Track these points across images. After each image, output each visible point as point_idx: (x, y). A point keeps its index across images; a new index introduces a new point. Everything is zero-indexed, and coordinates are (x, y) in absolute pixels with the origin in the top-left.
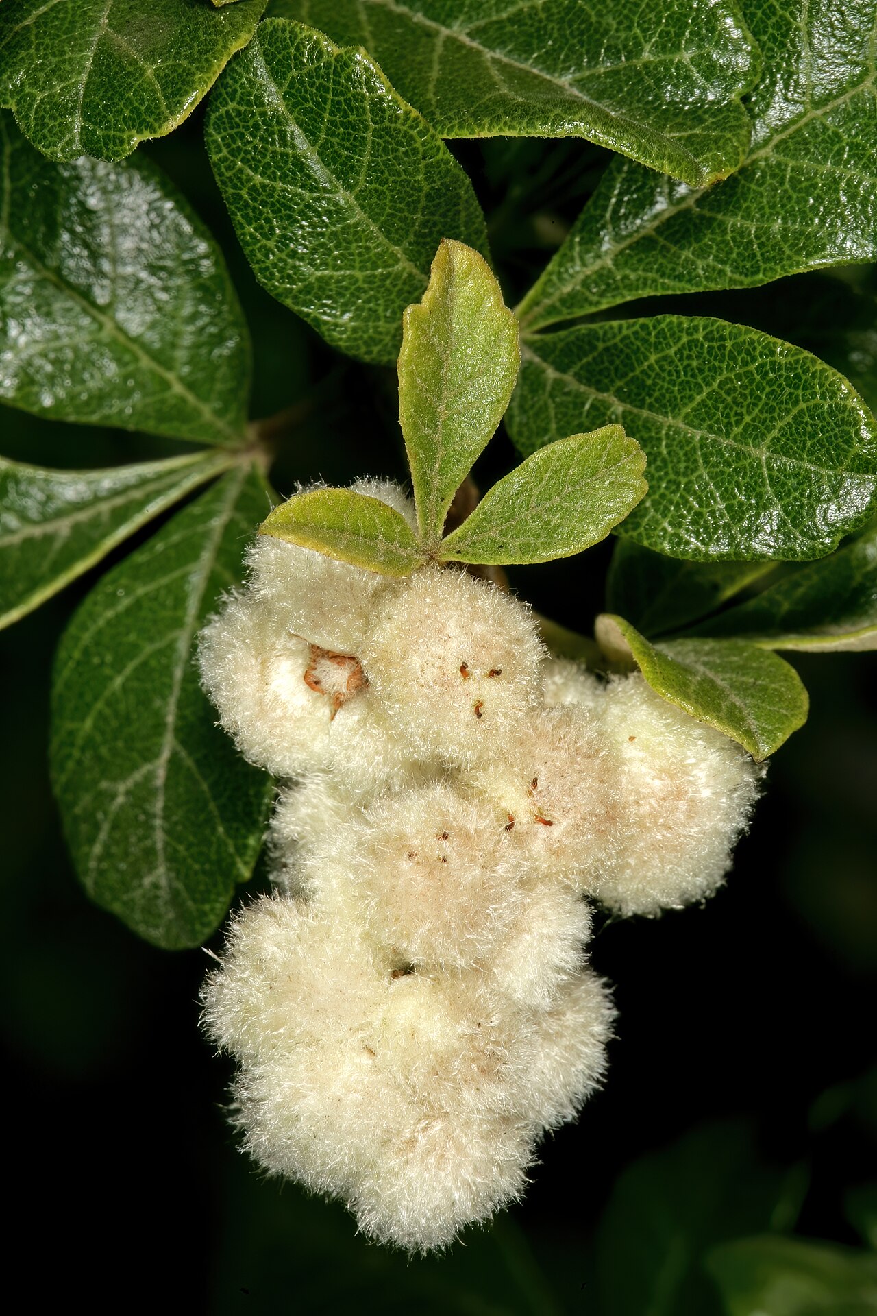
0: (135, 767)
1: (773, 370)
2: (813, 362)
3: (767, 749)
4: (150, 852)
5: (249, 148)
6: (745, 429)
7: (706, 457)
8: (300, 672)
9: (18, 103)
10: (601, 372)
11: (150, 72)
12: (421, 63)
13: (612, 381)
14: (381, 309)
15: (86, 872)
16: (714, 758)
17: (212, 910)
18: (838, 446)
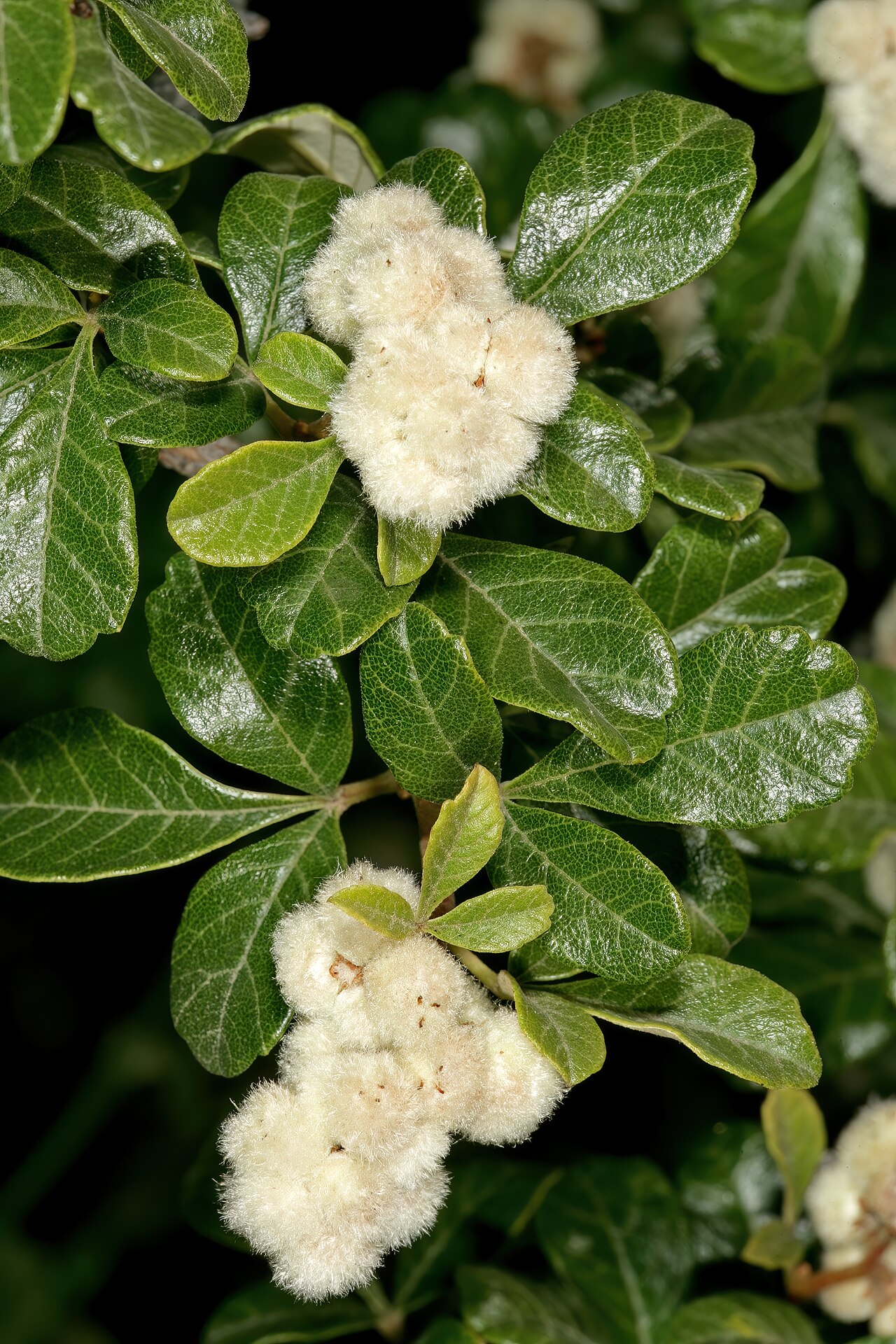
0: (220, 968)
1: (639, 876)
2: (663, 880)
3: (575, 1081)
4: (215, 1018)
5: (383, 668)
6: (614, 902)
7: (588, 910)
8: (329, 965)
9: (261, 607)
10: (543, 839)
11: (339, 616)
12: (492, 641)
13: (548, 847)
14: (431, 772)
15: (177, 1013)
16: (545, 1075)
17: (241, 1064)
18: (663, 930)
